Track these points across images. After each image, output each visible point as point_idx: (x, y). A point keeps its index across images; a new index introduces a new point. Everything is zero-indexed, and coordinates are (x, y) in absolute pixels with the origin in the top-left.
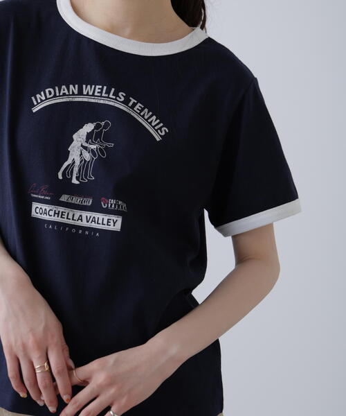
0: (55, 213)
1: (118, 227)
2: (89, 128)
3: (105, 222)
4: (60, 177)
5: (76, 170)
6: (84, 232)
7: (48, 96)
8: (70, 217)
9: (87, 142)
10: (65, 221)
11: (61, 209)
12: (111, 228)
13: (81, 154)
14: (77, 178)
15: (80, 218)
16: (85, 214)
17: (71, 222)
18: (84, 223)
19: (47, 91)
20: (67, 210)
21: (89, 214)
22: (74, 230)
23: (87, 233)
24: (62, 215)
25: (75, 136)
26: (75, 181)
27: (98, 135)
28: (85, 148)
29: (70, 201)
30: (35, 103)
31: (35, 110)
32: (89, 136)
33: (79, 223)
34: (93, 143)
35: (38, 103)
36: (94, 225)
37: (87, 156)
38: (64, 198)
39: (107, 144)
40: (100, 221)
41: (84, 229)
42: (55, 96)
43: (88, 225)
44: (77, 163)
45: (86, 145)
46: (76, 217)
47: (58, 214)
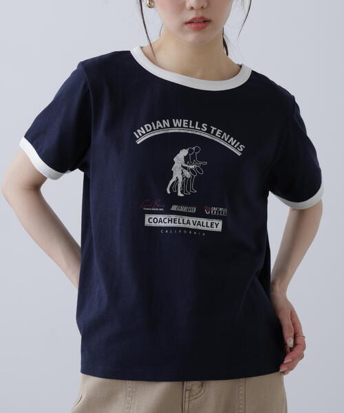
0: (169, 221)
1: (219, 228)
2: (184, 153)
3: (209, 225)
4: (169, 192)
5: (180, 185)
6: (193, 233)
7: (148, 131)
8: (181, 221)
9: (186, 163)
10: (177, 225)
11: (173, 217)
12: (214, 229)
13: (183, 173)
14: (182, 192)
15: (188, 222)
16: (191, 219)
17: (182, 225)
18: (192, 226)
19: (146, 126)
20: (178, 217)
21: (195, 219)
22: (185, 232)
23: (195, 233)
24: (174, 221)
25: (175, 159)
26: (180, 194)
27: (193, 157)
28: (185, 168)
29: (179, 210)
30: (138, 137)
31: (139, 142)
32: (186, 158)
33: (188, 226)
34: (191, 164)
35: (140, 137)
36: (199, 227)
37: (188, 174)
38: (174, 208)
39: (202, 163)
40: (205, 224)
41: (193, 230)
42: (153, 130)
43: (195, 227)
44: (180, 180)
45: (186, 166)
46: (185, 222)
47: (171, 221)
